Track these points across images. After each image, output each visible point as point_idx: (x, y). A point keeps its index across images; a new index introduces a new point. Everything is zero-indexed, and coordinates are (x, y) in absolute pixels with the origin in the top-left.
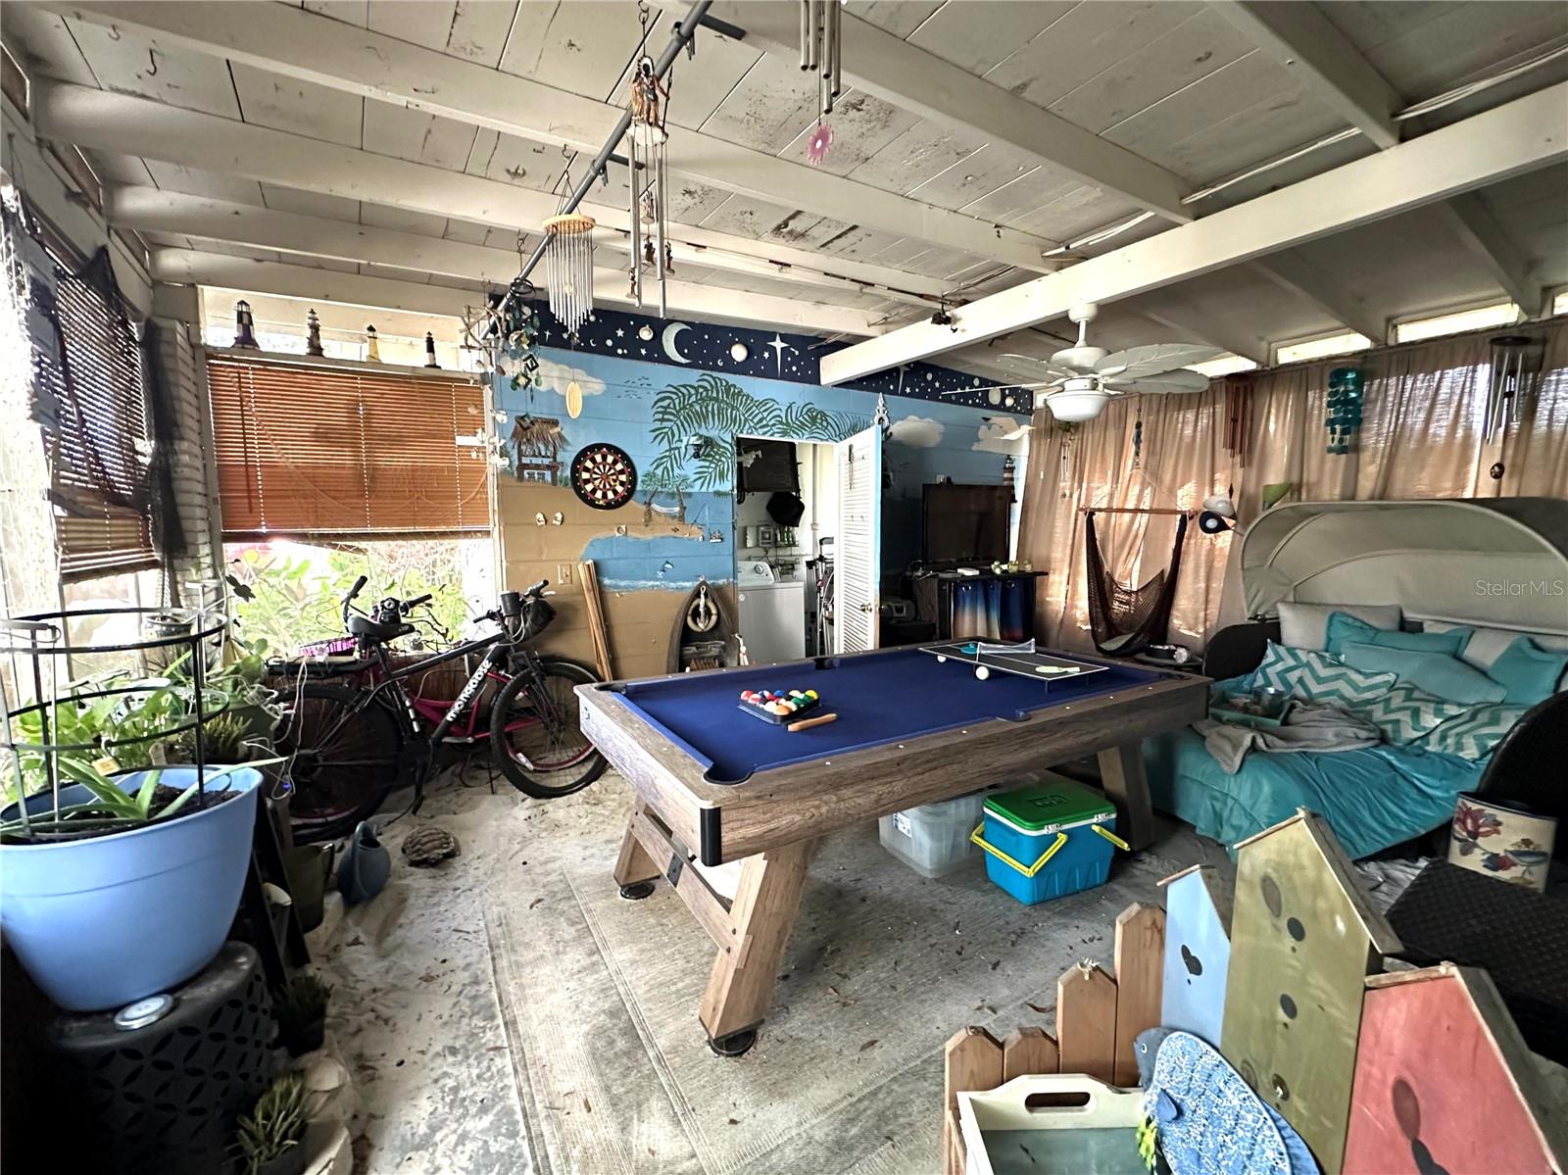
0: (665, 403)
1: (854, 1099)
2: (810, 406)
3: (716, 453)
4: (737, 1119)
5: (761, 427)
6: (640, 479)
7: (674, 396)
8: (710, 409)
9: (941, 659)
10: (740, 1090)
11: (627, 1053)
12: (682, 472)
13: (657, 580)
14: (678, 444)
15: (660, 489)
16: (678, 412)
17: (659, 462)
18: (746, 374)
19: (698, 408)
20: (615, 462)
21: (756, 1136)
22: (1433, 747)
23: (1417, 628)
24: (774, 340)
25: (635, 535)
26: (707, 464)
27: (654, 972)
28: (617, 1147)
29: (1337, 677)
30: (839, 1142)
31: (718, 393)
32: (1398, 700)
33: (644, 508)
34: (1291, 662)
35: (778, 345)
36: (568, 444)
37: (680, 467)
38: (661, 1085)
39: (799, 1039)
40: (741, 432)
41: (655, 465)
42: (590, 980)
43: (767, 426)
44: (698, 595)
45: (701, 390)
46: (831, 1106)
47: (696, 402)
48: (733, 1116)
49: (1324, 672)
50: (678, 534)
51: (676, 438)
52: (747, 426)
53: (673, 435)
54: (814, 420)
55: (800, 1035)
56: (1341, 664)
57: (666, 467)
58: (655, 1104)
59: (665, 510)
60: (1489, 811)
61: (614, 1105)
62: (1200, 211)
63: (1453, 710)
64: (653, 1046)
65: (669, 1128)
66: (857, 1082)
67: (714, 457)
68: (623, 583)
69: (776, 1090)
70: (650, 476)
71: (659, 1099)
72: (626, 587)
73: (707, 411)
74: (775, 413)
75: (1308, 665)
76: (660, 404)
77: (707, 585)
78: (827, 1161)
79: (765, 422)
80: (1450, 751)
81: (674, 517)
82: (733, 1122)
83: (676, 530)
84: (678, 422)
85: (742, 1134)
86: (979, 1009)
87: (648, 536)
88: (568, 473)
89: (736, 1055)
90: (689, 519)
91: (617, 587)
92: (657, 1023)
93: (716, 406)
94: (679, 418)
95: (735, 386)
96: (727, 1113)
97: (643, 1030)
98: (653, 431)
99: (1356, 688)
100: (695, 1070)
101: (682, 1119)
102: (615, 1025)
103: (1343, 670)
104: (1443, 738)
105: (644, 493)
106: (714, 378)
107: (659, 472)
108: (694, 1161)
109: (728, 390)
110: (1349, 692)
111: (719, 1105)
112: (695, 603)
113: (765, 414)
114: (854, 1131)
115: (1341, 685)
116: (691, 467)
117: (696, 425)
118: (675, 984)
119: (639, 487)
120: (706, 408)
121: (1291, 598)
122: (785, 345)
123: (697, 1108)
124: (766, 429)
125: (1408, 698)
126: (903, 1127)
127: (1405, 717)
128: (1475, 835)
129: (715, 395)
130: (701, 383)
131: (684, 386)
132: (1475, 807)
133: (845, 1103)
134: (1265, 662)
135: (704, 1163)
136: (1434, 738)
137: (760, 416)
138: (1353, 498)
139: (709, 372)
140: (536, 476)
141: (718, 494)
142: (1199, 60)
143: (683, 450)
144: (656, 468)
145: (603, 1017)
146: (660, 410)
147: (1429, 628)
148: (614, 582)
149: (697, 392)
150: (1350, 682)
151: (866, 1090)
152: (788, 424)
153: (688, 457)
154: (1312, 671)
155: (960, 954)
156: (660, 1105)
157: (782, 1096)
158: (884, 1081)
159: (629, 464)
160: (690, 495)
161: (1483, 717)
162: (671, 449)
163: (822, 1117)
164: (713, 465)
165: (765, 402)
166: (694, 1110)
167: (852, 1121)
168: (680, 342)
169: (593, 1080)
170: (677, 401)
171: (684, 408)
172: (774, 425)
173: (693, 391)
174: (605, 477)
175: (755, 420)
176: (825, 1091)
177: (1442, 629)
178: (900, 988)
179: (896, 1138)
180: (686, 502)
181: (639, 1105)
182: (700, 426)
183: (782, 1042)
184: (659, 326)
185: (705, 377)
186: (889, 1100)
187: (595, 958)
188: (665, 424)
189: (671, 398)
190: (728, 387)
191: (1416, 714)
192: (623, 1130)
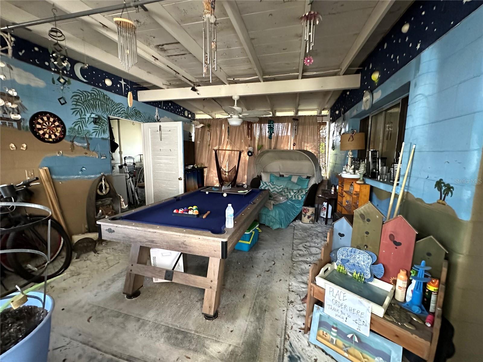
0: (77, 97)
1: (252, 308)
2: (135, 108)
3: (101, 122)
4: (232, 330)
5: (118, 114)
6: (67, 130)
7: (81, 95)
8: (97, 103)
9: (207, 193)
10: (226, 324)
11: (185, 337)
12: (87, 129)
13: (79, 175)
14: (84, 117)
15: (77, 135)
16: (83, 102)
17: (76, 123)
18: (111, 91)
19: (92, 102)
20: (54, 121)
21: (240, 330)
22: (294, 199)
23: (283, 176)
24: (121, 80)
25: (66, 155)
26: (98, 126)
27: (169, 313)
28: (208, 359)
29: (275, 187)
30: (257, 318)
31: (100, 97)
32: (286, 191)
33: (70, 143)
34: (266, 185)
35: (123, 83)
36: (27, 109)
37: (86, 127)
38: (204, 337)
39: (227, 305)
40: (110, 115)
41: (74, 125)
42: (147, 328)
43: (120, 113)
44: (101, 180)
45: (93, 95)
46: (249, 313)
47: (91, 99)
48: (230, 330)
49: (272, 187)
50: (87, 155)
51: (83, 114)
52: (113, 113)
53: (82, 112)
54: (136, 113)
55: (227, 303)
56: (275, 185)
57: (79, 126)
58: (207, 342)
59: (80, 144)
60: (308, 208)
61: (196, 351)
62: (265, 80)
63: (295, 191)
64: (191, 330)
65: (217, 344)
66: (249, 304)
67: (100, 124)
68: (62, 177)
69: (233, 318)
70: (72, 129)
71: (208, 341)
72: (64, 179)
73: (96, 104)
74: (123, 109)
75: (269, 185)
76: (74, 97)
77: (105, 176)
78: (259, 323)
79: (119, 112)
80: (297, 199)
81: (84, 148)
82: (231, 331)
83: (86, 153)
84: (84, 107)
85: (236, 332)
86: (258, 277)
87: (73, 156)
88: (28, 124)
89: (217, 317)
90: (91, 148)
91: (60, 179)
92: (185, 324)
93: (100, 103)
94: (84, 105)
95: (107, 96)
96: (228, 331)
97: (182, 329)
98: (72, 109)
99: (278, 189)
100: (210, 328)
101: (218, 340)
102: (172, 333)
103: (275, 186)
104: (295, 196)
105: (70, 136)
106: (98, 91)
107: (77, 127)
108: (231, 346)
109: (104, 97)
110: (277, 190)
111: (224, 330)
112: (100, 183)
113: (119, 109)
114: (258, 314)
115: (275, 189)
116: (91, 127)
117: (92, 109)
118: (179, 312)
119: (67, 134)
120: (96, 103)
121: (262, 171)
122: (125, 83)
123: (220, 335)
124: (120, 115)
125: (288, 190)
126: (266, 307)
127: (288, 194)
128: (306, 213)
129: (99, 98)
130: (92, 92)
131: (85, 92)
132: (305, 208)
133: (251, 311)
134: (261, 186)
135: (235, 344)
136: (293, 197)
137: (117, 109)
138: (271, 149)
139: (96, 88)
140: (7, 124)
141: (103, 139)
142: (284, 49)
143: (87, 119)
144: (75, 126)
145: (165, 334)
146: (75, 100)
147: (285, 176)
148: (58, 177)
149: (91, 96)
150: (277, 188)
151: (252, 305)
152: (127, 114)
153: (89, 122)
154: (270, 186)
155: (244, 268)
156: (209, 342)
157: (237, 318)
158: (254, 301)
159: (62, 123)
160: (91, 138)
161: (300, 191)
162: (81, 118)
163: (249, 316)
164: (100, 127)
165: (119, 104)
166: (219, 336)
167: (256, 312)
168: (82, 71)
169: (181, 351)
170: (82, 98)
171: (86, 101)
172: (123, 114)
173: (89, 94)
174: (49, 128)
175: (116, 111)
176: (244, 311)
177: (287, 176)
178: (239, 281)
179: (267, 310)
180: (90, 142)
181: (204, 346)
182: (93, 110)
183: (224, 307)
184: (73, 62)
185: (94, 89)
186: (259, 304)
187: (141, 321)
188: (78, 107)
189: (80, 96)
190: (104, 96)
191: (290, 193)
192: (205, 354)
